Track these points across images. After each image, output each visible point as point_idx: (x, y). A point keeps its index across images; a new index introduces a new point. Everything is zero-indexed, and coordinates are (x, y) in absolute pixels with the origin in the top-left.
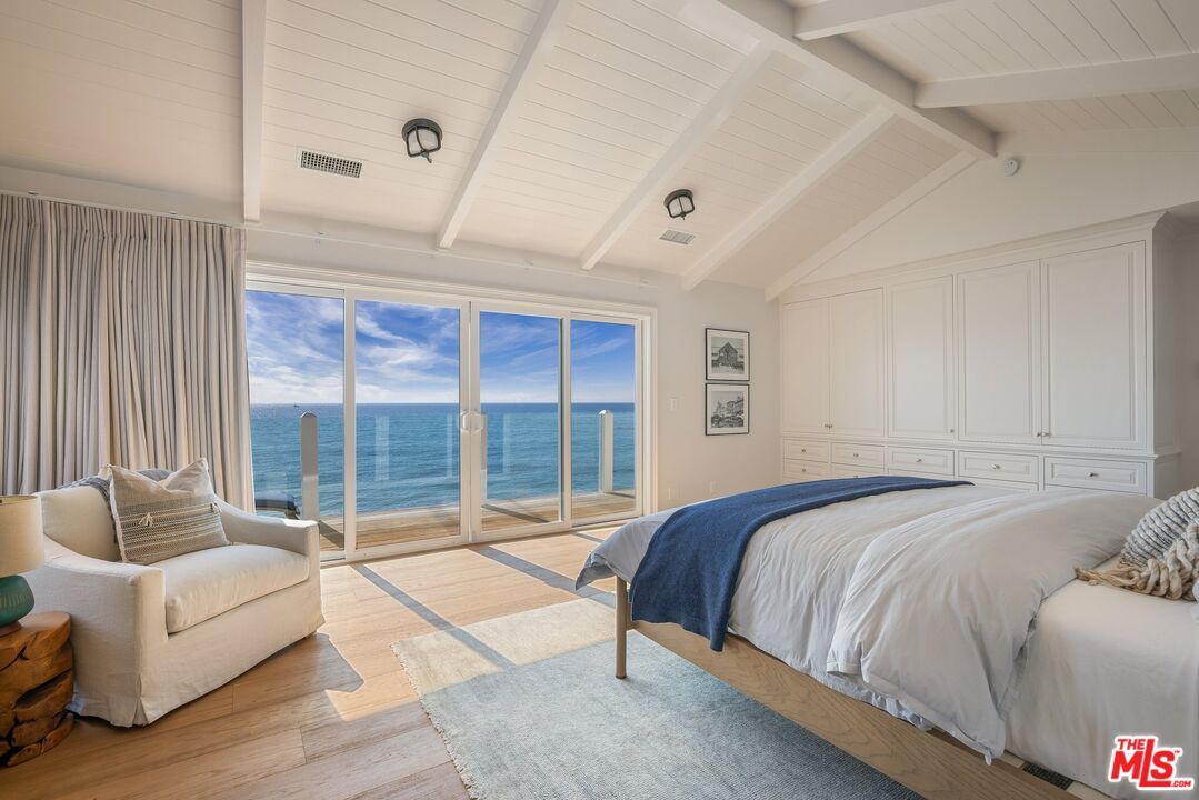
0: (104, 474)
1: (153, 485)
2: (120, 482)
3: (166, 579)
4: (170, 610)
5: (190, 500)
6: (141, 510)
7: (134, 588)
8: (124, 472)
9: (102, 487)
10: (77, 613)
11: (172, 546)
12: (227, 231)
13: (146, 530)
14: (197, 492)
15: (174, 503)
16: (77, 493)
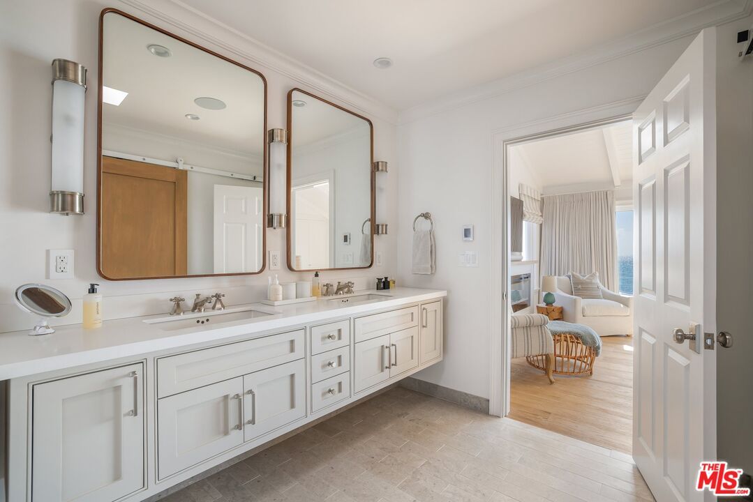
0: (570, 274)
1: (581, 278)
2: (573, 275)
3: (582, 302)
4: (583, 309)
5: (591, 283)
6: (578, 284)
7: (575, 301)
8: (574, 273)
9: (569, 277)
10: (563, 306)
11: (586, 295)
12: (608, 193)
13: (579, 289)
14: (593, 281)
15: (587, 283)
16: (564, 278)
